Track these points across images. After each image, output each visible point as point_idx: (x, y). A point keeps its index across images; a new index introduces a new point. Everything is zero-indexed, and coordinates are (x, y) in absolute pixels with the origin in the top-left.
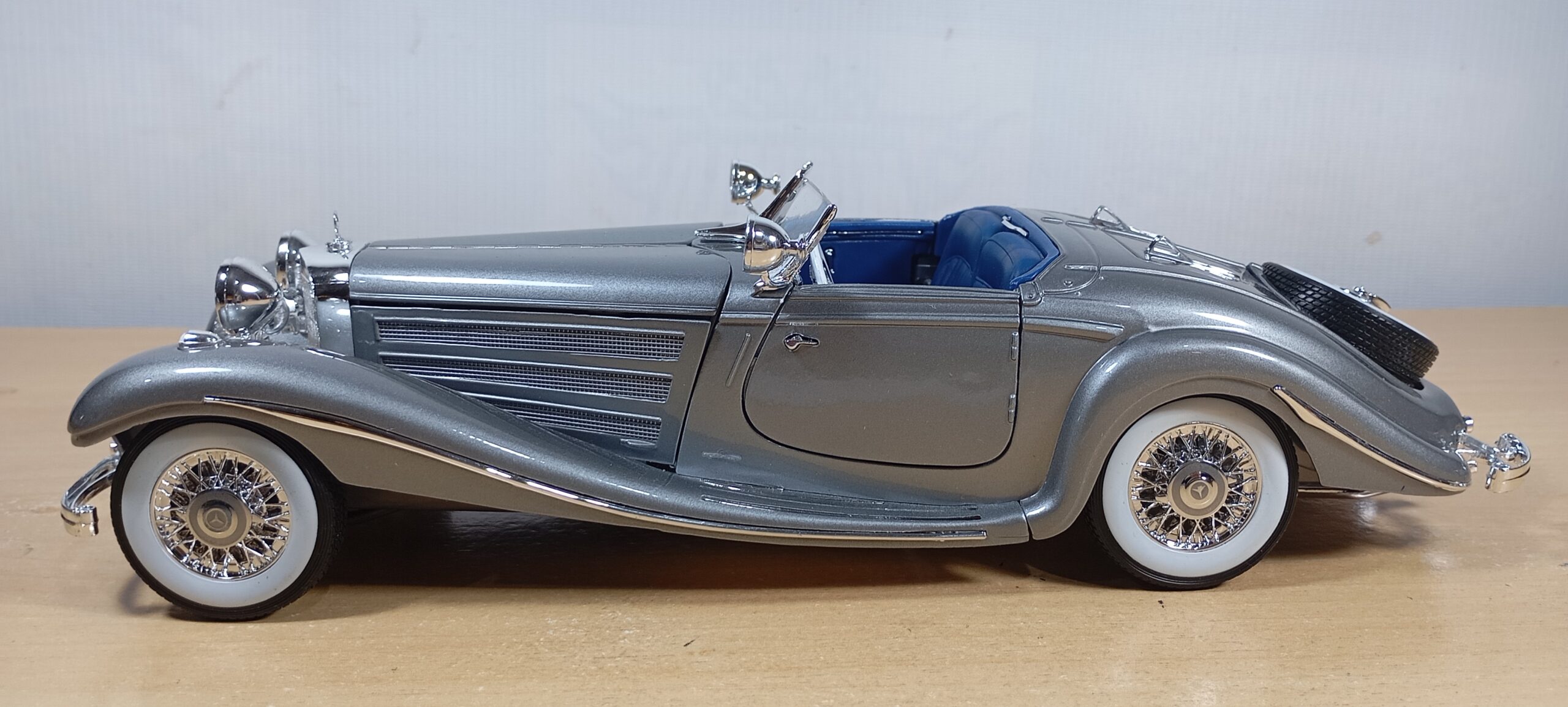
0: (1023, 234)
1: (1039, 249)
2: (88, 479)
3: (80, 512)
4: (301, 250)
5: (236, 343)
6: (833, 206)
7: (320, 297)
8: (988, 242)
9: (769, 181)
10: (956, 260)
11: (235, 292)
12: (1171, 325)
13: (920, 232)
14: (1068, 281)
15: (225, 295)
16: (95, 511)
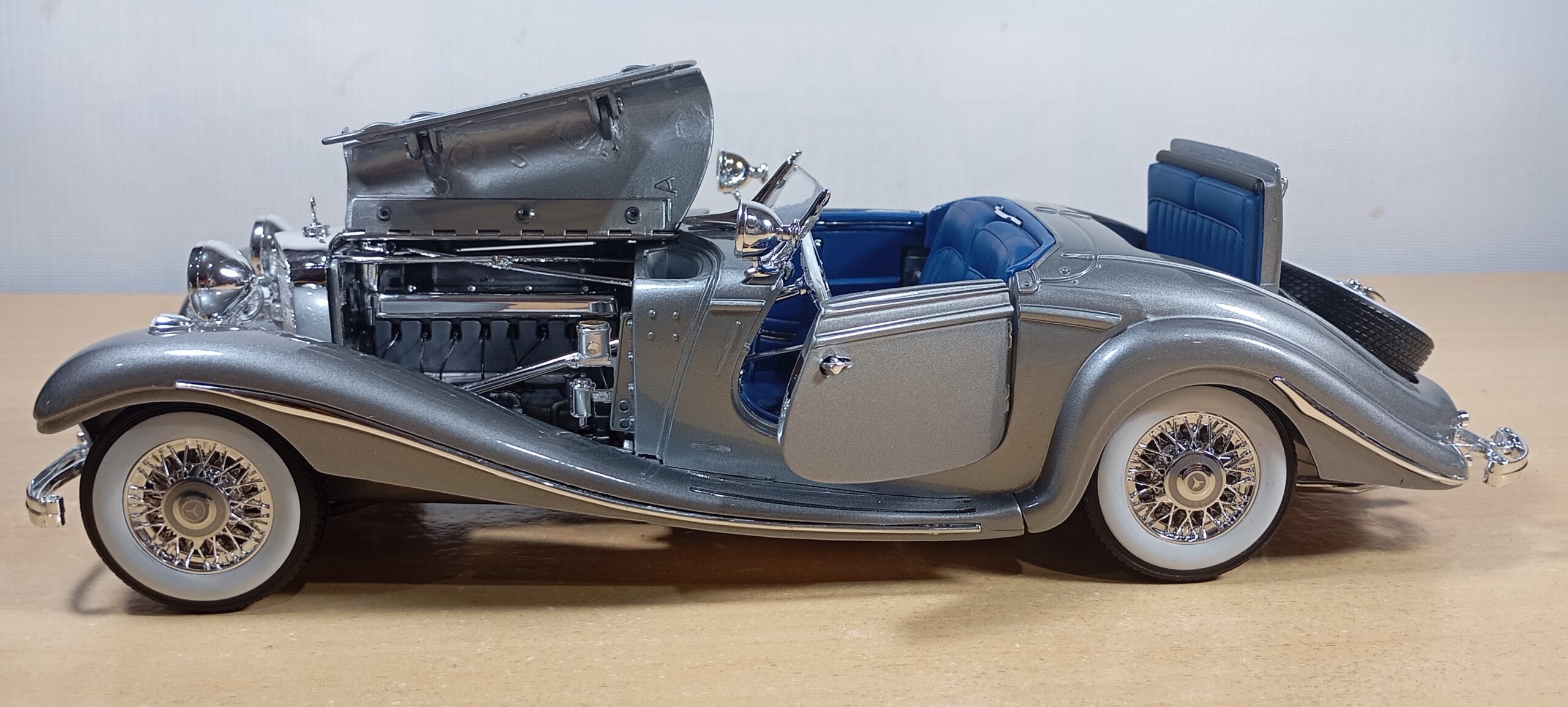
0: (1017, 223)
1: (1034, 238)
2: (54, 468)
3: (46, 502)
4: (277, 235)
5: (210, 328)
6: (826, 190)
7: (296, 282)
8: (981, 232)
9: (756, 169)
10: (947, 251)
11: (208, 275)
12: (1169, 314)
13: (910, 223)
14: (1065, 269)
15: (198, 279)
16: (61, 501)
